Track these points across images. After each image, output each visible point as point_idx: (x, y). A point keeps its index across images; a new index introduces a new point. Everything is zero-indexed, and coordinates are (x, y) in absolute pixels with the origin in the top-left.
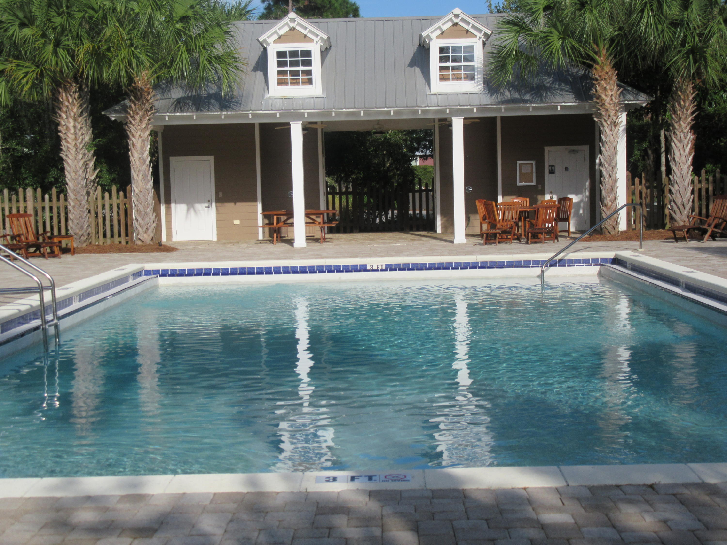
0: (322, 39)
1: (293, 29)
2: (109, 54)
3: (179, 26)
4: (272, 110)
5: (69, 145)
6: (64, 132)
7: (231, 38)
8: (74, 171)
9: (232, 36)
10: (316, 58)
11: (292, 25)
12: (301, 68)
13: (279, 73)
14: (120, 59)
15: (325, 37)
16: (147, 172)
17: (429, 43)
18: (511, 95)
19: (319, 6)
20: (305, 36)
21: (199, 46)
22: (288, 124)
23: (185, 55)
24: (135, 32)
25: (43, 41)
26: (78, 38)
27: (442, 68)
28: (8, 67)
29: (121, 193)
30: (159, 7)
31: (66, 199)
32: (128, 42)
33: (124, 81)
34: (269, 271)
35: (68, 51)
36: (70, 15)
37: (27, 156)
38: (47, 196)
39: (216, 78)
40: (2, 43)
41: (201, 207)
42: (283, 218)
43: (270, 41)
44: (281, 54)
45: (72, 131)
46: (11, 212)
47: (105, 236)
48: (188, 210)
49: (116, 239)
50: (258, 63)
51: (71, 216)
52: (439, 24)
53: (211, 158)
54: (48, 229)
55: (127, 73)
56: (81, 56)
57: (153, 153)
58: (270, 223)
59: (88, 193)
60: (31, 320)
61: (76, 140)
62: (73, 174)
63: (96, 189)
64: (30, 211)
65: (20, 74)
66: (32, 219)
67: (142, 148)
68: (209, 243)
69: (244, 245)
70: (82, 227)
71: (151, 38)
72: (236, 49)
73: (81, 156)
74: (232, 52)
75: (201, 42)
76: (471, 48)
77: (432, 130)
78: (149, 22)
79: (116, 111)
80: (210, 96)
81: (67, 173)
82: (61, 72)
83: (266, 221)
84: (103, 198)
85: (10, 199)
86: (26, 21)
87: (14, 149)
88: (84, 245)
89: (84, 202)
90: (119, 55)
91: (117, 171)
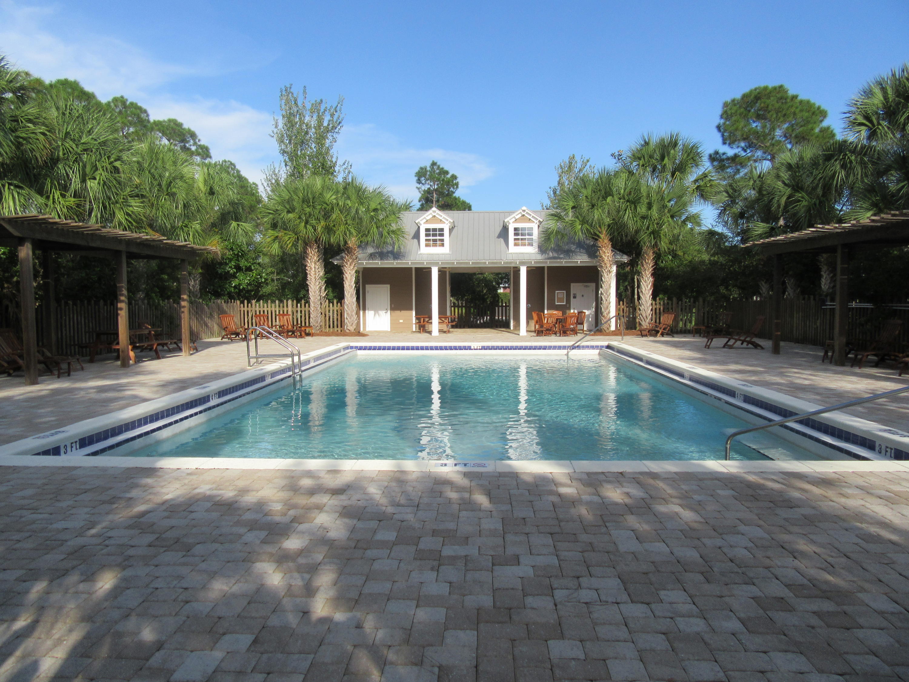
0: (450, 222)
1: (435, 216)
2: (334, 228)
3: (372, 214)
4: (422, 260)
5: (311, 277)
6: (309, 270)
7: (400, 221)
10: (446, 232)
11: (434, 214)
12: (438, 238)
13: (426, 240)
14: (340, 231)
15: (452, 221)
16: (353, 293)
17: (508, 226)
18: (553, 254)
20: (441, 220)
21: (383, 225)
22: (430, 268)
23: (375, 230)
24: (349, 216)
25: (299, 221)
26: (318, 219)
27: (515, 239)
28: (280, 234)
29: (339, 304)
30: (362, 204)
31: (309, 307)
32: (345, 222)
33: (342, 243)
34: (417, 348)
35: (312, 226)
36: (314, 207)
37: (289, 283)
38: (299, 305)
39: (392, 242)
40: (277, 222)
41: (382, 313)
42: (427, 320)
43: (422, 222)
44: (427, 230)
45: (314, 270)
46: (279, 313)
47: (329, 327)
48: (375, 314)
49: (336, 329)
50: (415, 234)
51: (311, 316)
52: (514, 215)
53: (388, 286)
54: (299, 322)
55: (344, 239)
56: (319, 229)
57: (357, 282)
58: (420, 322)
59: (321, 304)
60: (287, 372)
61: (315, 274)
62: (313, 293)
63: (325, 302)
64: (290, 312)
65: (286, 238)
66: (291, 317)
67: (351, 280)
68: (386, 332)
69: (405, 334)
70: (317, 322)
71: (357, 220)
72: (403, 227)
73: (318, 283)
74: (401, 228)
75: (384, 223)
76: (532, 229)
77: (510, 273)
78: (356, 212)
79: (337, 260)
80: (388, 252)
81: (310, 293)
82: (308, 237)
83: (417, 321)
84: (329, 306)
85: (279, 306)
86: (290, 210)
87: (282, 279)
88: (318, 332)
89: (319, 308)
90: (340, 229)
91: (337, 292)
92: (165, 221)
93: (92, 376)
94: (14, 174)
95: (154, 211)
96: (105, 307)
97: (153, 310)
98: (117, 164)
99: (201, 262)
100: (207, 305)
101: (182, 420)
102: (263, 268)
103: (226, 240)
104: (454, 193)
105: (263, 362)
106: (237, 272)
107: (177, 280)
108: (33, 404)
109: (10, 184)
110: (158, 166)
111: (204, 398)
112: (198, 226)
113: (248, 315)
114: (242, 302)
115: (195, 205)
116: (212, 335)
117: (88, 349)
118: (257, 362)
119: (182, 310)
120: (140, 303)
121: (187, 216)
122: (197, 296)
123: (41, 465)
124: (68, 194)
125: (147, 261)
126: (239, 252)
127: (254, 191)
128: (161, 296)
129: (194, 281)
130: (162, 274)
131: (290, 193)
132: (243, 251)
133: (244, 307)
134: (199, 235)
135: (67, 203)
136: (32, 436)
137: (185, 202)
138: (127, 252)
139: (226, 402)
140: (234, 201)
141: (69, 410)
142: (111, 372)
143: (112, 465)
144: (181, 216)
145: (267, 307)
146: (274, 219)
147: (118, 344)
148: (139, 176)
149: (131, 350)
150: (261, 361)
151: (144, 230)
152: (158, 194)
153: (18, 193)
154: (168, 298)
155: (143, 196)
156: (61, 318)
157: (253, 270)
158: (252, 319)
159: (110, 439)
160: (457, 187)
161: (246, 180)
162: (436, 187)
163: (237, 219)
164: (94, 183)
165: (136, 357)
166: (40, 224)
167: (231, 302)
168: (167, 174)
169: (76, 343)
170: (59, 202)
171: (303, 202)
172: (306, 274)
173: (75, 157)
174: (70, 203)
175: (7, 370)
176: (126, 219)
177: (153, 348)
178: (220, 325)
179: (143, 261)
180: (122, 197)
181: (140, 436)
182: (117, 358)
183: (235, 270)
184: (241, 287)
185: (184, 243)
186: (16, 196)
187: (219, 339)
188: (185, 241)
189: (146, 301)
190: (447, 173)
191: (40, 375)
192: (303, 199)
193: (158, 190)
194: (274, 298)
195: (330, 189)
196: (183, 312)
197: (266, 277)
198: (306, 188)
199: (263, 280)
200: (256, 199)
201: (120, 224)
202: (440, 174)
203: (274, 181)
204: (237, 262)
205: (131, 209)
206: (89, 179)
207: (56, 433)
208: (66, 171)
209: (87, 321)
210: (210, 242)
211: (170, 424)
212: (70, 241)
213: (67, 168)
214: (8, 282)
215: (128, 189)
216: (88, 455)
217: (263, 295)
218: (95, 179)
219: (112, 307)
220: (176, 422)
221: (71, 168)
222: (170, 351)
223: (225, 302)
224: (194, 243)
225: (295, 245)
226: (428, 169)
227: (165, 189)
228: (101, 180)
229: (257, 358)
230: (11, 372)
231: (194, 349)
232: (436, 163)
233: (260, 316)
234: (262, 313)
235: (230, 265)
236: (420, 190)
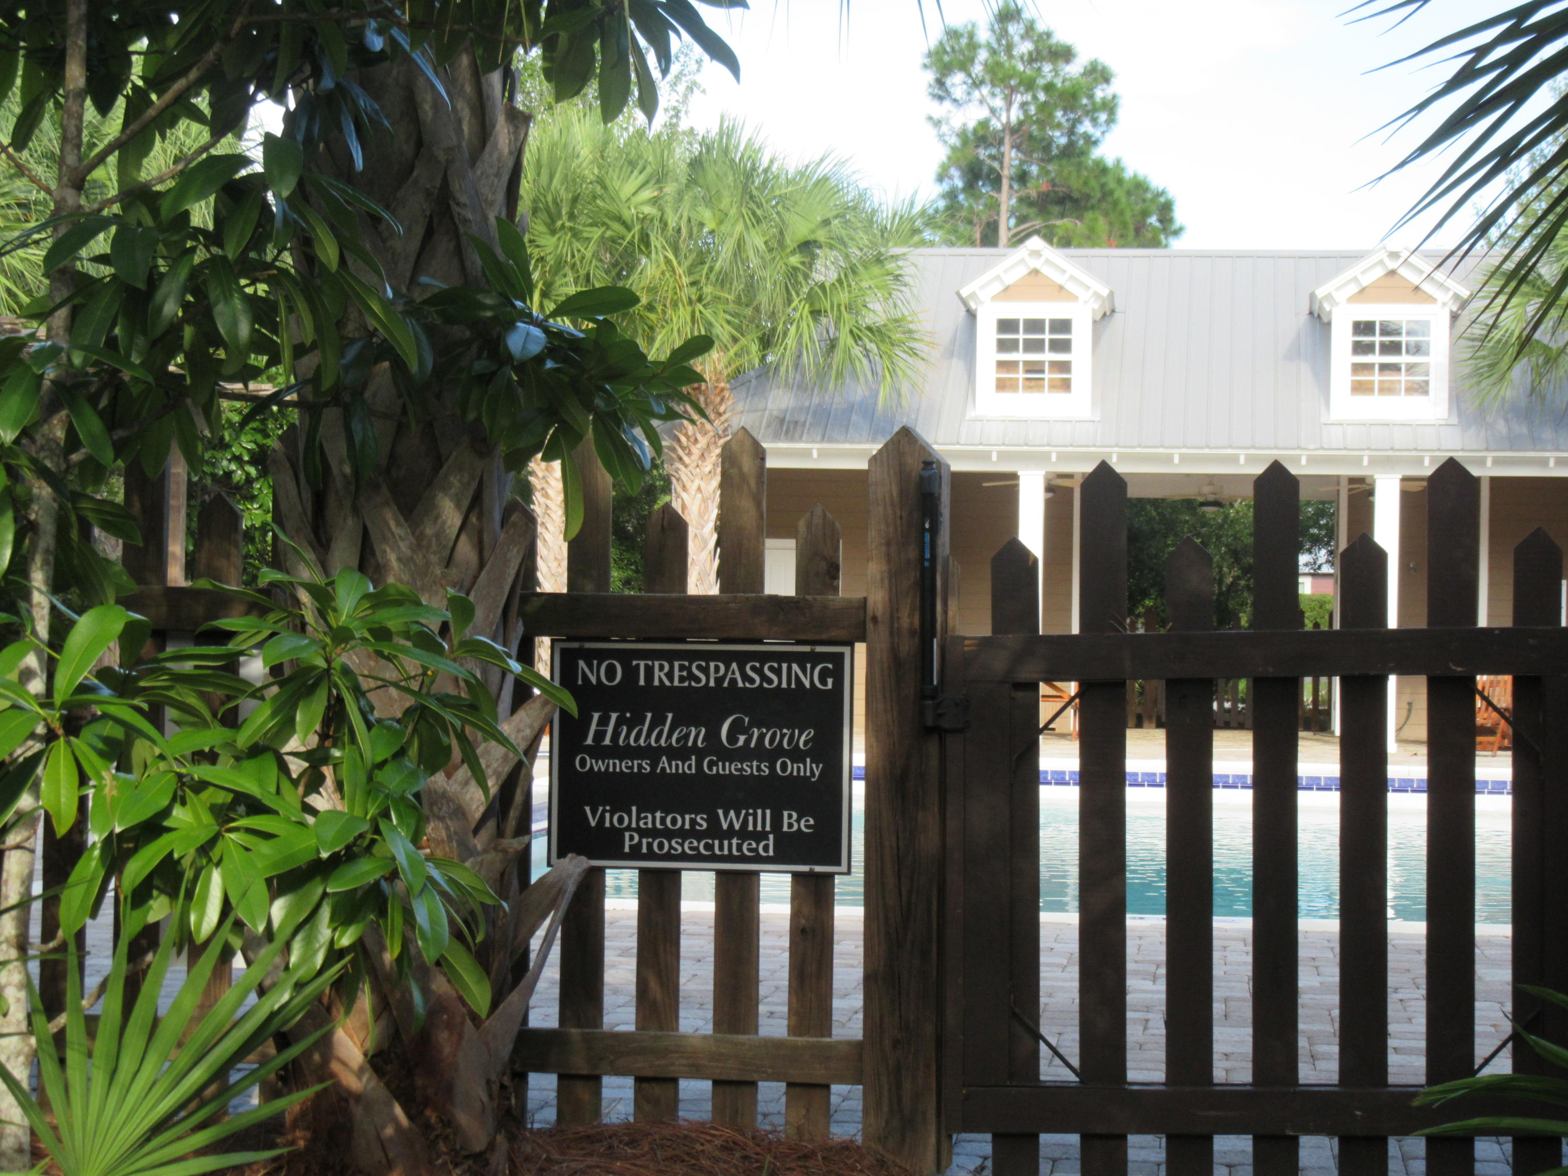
0: (1097, 295)
1: (1035, 272)
2: (652, 316)
3: (795, 260)
4: (981, 444)
5: (548, 502)
6: (540, 474)
7: (903, 288)
8: (556, 559)
9: (906, 285)
10: (1081, 336)
11: (1034, 263)
12: (1048, 356)
13: (1001, 365)
14: (675, 329)
15: (1105, 292)
16: (708, 567)
17: (1330, 312)
18: (1509, 430)
19: (1076, 195)
20: (1061, 288)
21: (839, 306)
22: (1014, 476)
23: (808, 325)
24: (706, 271)
26: (589, 280)
27: (1358, 368)
30: (758, 222)
32: (693, 293)
36: (576, 234)
39: (868, 373)
43: (985, 295)
44: (1006, 326)
45: (558, 473)
50: (955, 340)
52: (1355, 270)
62: (554, 565)
71: (737, 286)
72: (912, 313)
74: (903, 319)
75: (843, 297)
76: (1421, 327)
77: (1336, 501)
78: (735, 252)
80: (851, 408)
81: (540, 562)
90: (675, 320)
91: (635, 563)
104: (1095, 143)
160: (1111, 120)
162: (1015, 114)
171: (534, 211)
190: (1064, 54)
192: (535, 201)
202: (1033, 58)
204: (259, 438)
226: (984, 35)
232: (1018, 12)
235: (236, 450)
236: (944, 128)
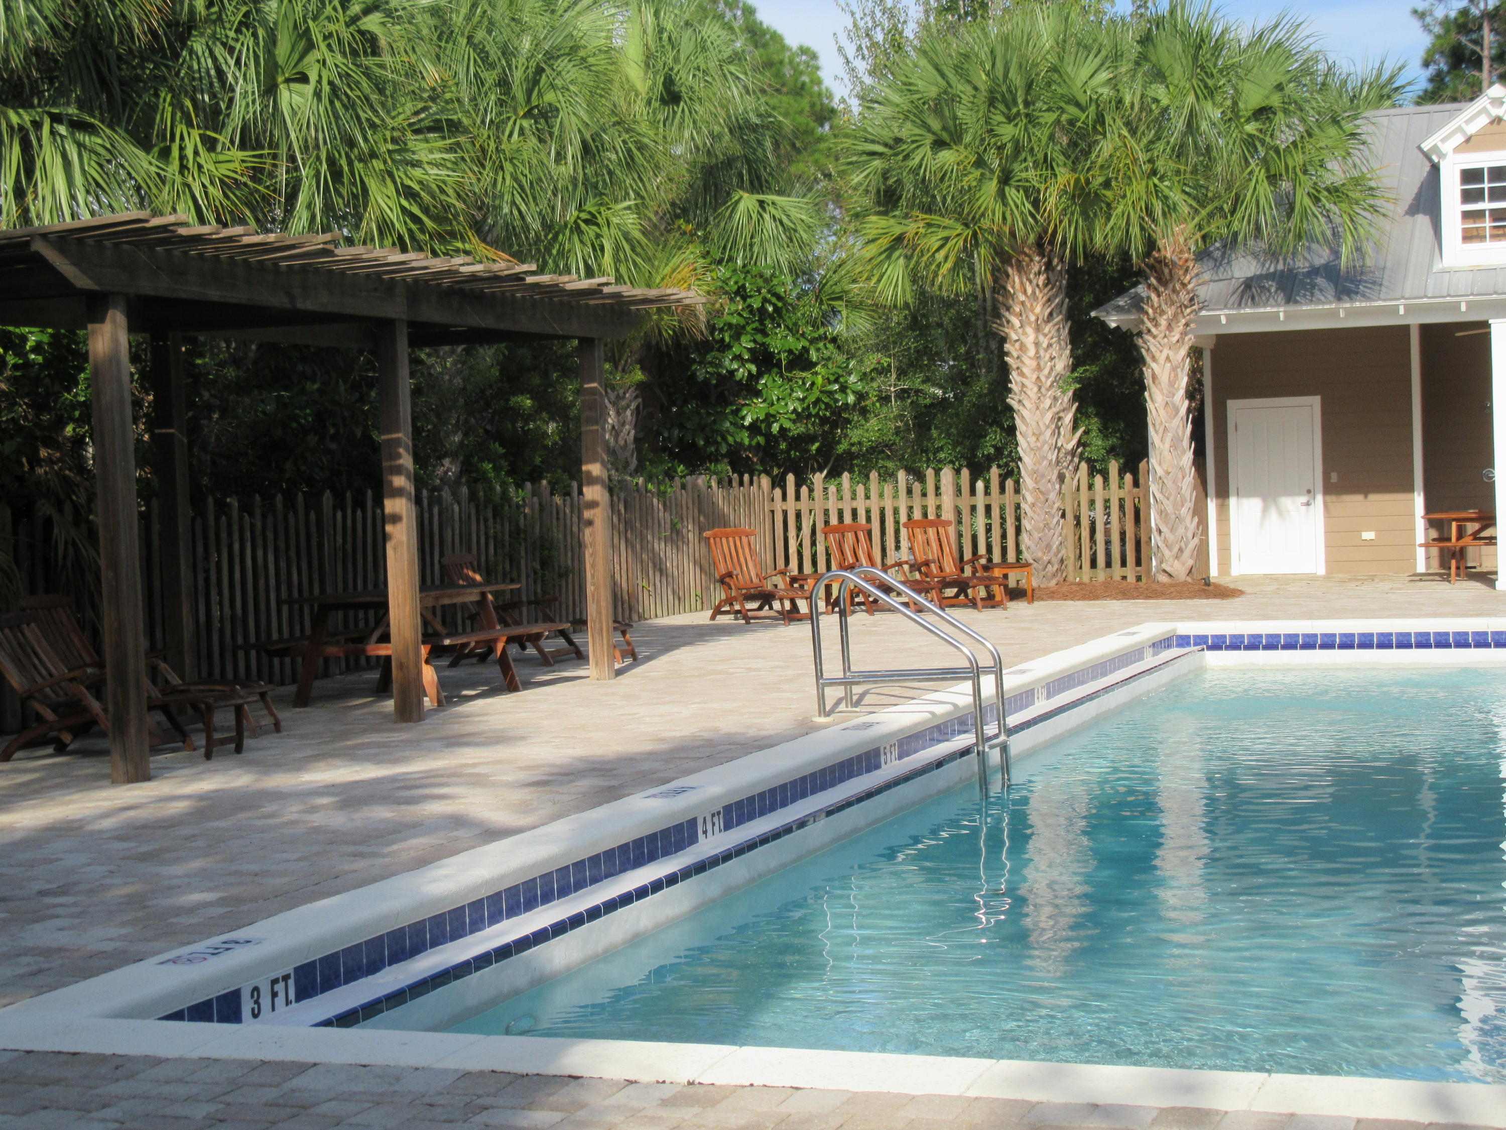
1: (1498, 120)
2: (1108, 193)
3: (1251, 128)
4: (1449, 295)
5: (1024, 380)
6: (1015, 354)
7: (1362, 147)
8: (1034, 434)
9: (1364, 143)
11: (1496, 112)
13: (1466, 215)
14: (1130, 203)
16: (1180, 433)
21: (1294, 168)
22: (1485, 325)
23: (1264, 189)
24: (1160, 146)
25: (977, 173)
26: (1047, 163)
28: (911, 228)
29: (1128, 477)
30: (1210, 92)
31: (1017, 491)
32: (1147, 167)
33: (1136, 247)
34: (1442, 642)
35: (1026, 191)
36: (1031, 119)
37: (942, 404)
38: (980, 485)
39: (1329, 233)
40: (899, 182)
41: (1292, 504)
42: (1472, 527)
43: (1447, 148)
44: (1470, 176)
45: (1032, 352)
46: (910, 517)
47: (1093, 564)
48: (1265, 510)
49: (1117, 570)
50: (1418, 197)
51: (1026, 524)
53: (1315, 401)
54: (982, 550)
55: (1142, 228)
56: (1052, 201)
57: (1194, 392)
58: (1443, 538)
59: (1061, 478)
60: (953, 733)
61: (1039, 368)
62: (1032, 439)
63: (1077, 469)
64: (948, 514)
65: (934, 242)
66: (951, 530)
67: (1171, 384)
68: (1310, 579)
69: (1387, 586)
70: (1048, 547)
71: (1193, 158)
72: (1371, 170)
73: (1048, 402)
74: (1362, 177)
75: (1299, 158)
78: (1189, 125)
79: (1119, 309)
80: (1314, 271)
81: (1019, 438)
82: (1013, 234)
83: (1434, 534)
84: (1091, 487)
85: (909, 492)
86: (945, 136)
87: (917, 391)
88: (1053, 582)
89: (1052, 496)
90: (1128, 194)
91: (1119, 430)
92: (523, 208)
93: (309, 752)
94: (61, 84)
95: (488, 174)
96: (339, 515)
97: (486, 520)
98: (372, 23)
99: (637, 345)
100: (662, 494)
101: (611, 906)
102: (851, 356)
103: (720, 262)
105: (868, 699)
106: (760, 375)
107: (560, 411)
108: (145, 848)
109: (56, 119)
110: (497, 17)
111: (679, 828)
112: (630, 221)
113: (799, 528)
114: (779, 482)
115: (618, 144)
116: (680, 600)
117: (288, 660)
118: (847, 698)
119: (587, 514)
120: (446, 494)
121: (591, 186)
122: (627, 464)
123: (195, 1055)
124: (223, 139)
125: (467, 351)
126: (765, 300)
127: (805, 79)
128: (511, 472)
129: (618, 413)
130: (514, 394)
131: (943, 75)
132: (779, 298)
133: (784, 497)
134: (633, 249)
135: (223, 170)
136: (155, 954)
137: (588, 137)
138: (411, 324)
139: (751, 846)
140: (747, 121)
141: (254, 867)
142: (366, 739)
143: (414, 1061)
144: (575, 186)
145: (867, 497)
146: (885, 175)
147: (385, 638)
148: (438, 57)
149: (427, 662)
150: (862, 696)
151: (460, 245)
152: (500, 114)
153: (80, 145)
154: (535, 476)
155: (454, 127)
156: (207, 558)
157: (815, 365)
158: (813, 543)
159: (388, 968)
161: (776, 37)
163: (757, 185)
164: (301, 95)
165: (442, 684)
166: (151, 245)
167: (741, 483)
168: (526, 44)
169: (253, 640)
170: (200, 167)
171: (992, 102)
172: (1004, 370)
173: (244, 9)
174: (231, 166)
175: (53, 734)
176: (403, 209)
177: (491, 650)
178: (705, 567)
179: (453, 352)
180: (388, 134)
181: (483, 961)
182: (383, 689)
183: (753, 368)
184: (775, 428)
185: (586, 284)
186: (73, 152)
187: (703, 617)
188: (590, 273)
189: (464, 490)
191: (155, 750)
192: (991, 91)
193: (501, 103)
194: (890, 464)
195: (1088, 49)
196: (590, 523)
197: (859, 387)
198: (999, 51)
199: (851, 399)
200: (813, 105)
201: (385, 227)
203: (879, 37)
204: (759, 337)
205: (417, 173)
206: (288, 81)
207: (228, 946)
208: (215, 59)
209: (283, 565)
210: (668, 270)
211: (576, 921)
212: (238, 296)
213: (219, 50)
214: (50, 442)
215: (409, 107)
216: (327, 1023)
217: (848, 453)
218: (303, 79)
219: (359, 513)
220: (594, 913)
221: (231, 50)
222: (547, 661)
223: (719, 482)
224: (619, 279)
225: (964, 263)
227: (520, 96)
228: (325, 82)
229: (847, 683)
230: (67, 737)
231: (624, 655)
233: (841, 528)
234: (848, 519)
235: (736, 350)
236: (1428, 19)
